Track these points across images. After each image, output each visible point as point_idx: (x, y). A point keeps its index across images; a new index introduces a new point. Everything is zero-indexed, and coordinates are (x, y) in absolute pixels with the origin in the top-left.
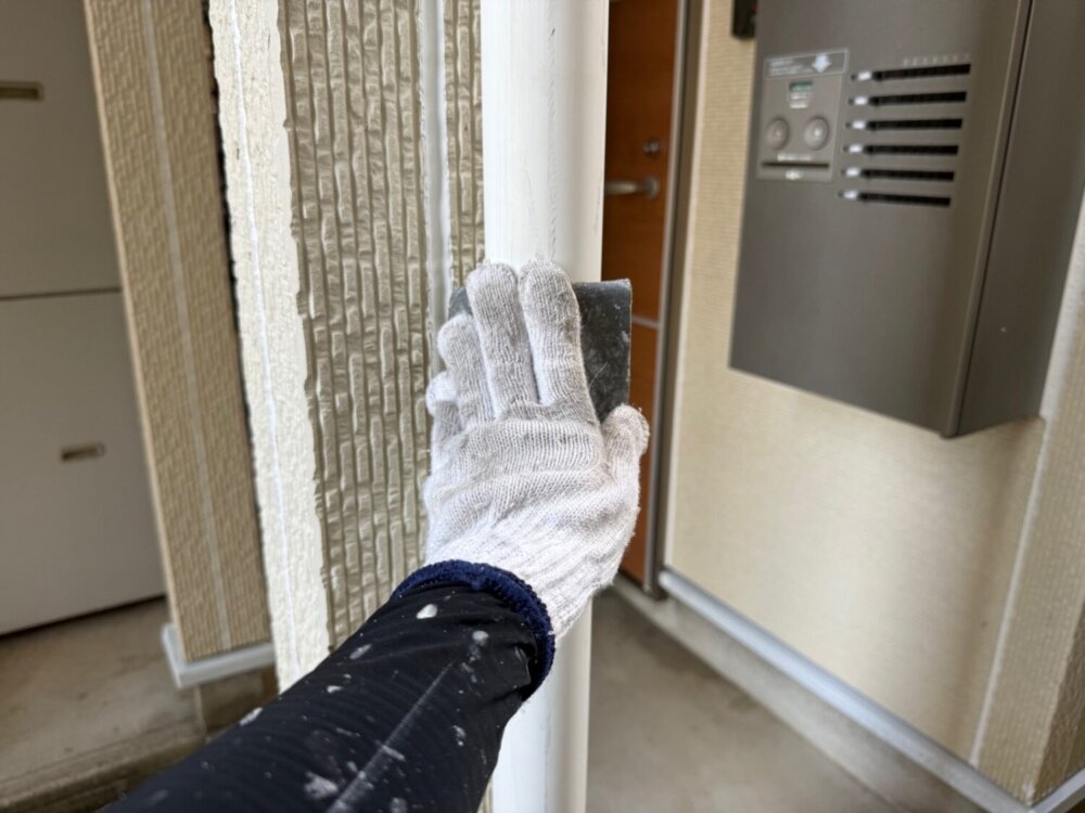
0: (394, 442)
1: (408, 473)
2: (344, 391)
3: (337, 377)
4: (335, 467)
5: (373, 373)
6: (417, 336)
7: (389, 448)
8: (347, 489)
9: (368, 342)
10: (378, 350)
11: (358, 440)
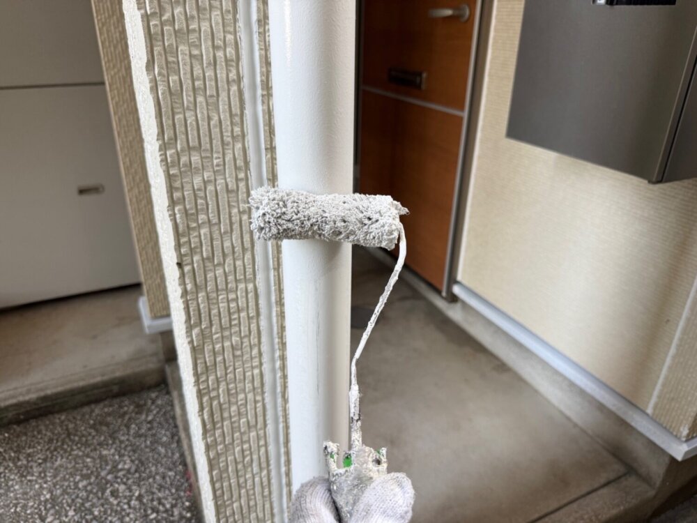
0: (216, 118)
1: (228, 145)
2: (176, 75)
3: (170, 62)
4: (172, 132)
5: (197, 63)
6: (230, 37)
7: (212, 123)
8: (182, 150)
9: (193, 37)
10: (201, 45)
11: (188, 114)
